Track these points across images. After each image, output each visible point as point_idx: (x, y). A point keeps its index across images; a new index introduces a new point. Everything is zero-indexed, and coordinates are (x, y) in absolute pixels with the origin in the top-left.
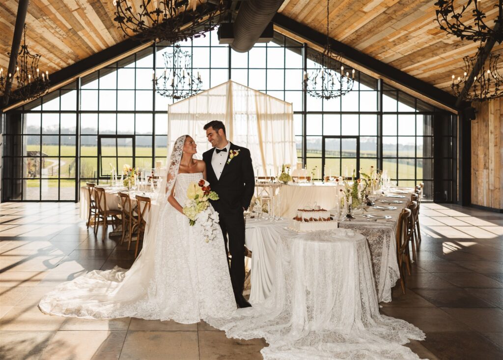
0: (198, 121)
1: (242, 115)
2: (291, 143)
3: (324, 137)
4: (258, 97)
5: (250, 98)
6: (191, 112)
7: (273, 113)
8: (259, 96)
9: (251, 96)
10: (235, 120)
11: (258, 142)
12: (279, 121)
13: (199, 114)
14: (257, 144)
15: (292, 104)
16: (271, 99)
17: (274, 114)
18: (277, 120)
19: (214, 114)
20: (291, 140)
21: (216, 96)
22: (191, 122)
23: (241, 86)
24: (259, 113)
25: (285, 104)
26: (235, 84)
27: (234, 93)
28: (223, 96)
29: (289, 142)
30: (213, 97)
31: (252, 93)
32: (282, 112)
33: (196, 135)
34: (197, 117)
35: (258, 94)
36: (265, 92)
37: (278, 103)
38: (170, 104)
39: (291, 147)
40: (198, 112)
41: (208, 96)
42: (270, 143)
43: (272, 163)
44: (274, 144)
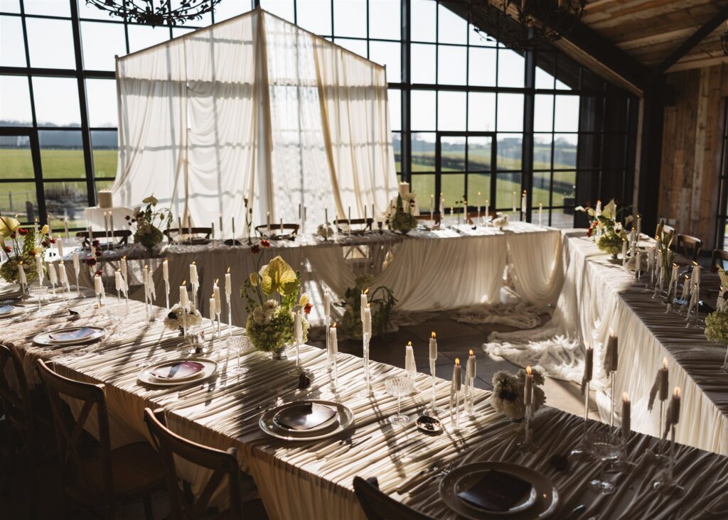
0: (193, 99)
1: (288, 87)
2: (384, 147)
3: (440, 134)
4: (319, 50)
5: (302, 50)
6: (175, 77)
7: (350, 84)
8: (322, 47)
9: (305, 46)
10: (274, 96)
11: (322, 144)
12: (360, 102)
13: (193, 81)
14: (322, 149)
15: (384, 67)
16: (346, 56)
17: (353, 87)
18: (358, 100)
19: (226, 83)
20: (384, 140)
21: (228, 41)
22: (176, 100)
23: (282, 22)
24: (323, 83)
25: (372, 68)
26: (270, 17)
27: (269, 38)
28: (246, 43)
29: (382, 144)
30: (222, 44)
31: (306, 40)
32: (368, 84)
33: (188, 130)
34: (187, 88)
35: (318, 42)
36: (330, 40)
37: (359, 63)
38: (120, 56)
39: (385, 153)
40: (190, 78)
41: (212, 41)
42: (346, 145)
43: (352, 187)
44: (354, 147)
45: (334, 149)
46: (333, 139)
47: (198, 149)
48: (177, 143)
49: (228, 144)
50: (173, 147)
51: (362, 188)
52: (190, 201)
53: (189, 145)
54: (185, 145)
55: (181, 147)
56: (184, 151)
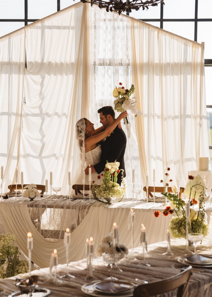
0: (27, 76)
2: (198, 119)
4: (136, 31)
8: (141, 28)
12: (176, 77)
15: (203, 45)
17: (168, 64)
18: (173, 74)
20: (198, 113)
21: (59, 28)
24: (138, 62)
29: (195, 118)
31: (124, 23)
35: (136, 24)
39: (198, 127)
44: (165, 119)
47: (29, 117)
49: (56, 114)
50: (9, 114)
52: (22, 159)
53: (23, 113)
54: (20, 113)
55: (17, 115)
56: (20, 118)
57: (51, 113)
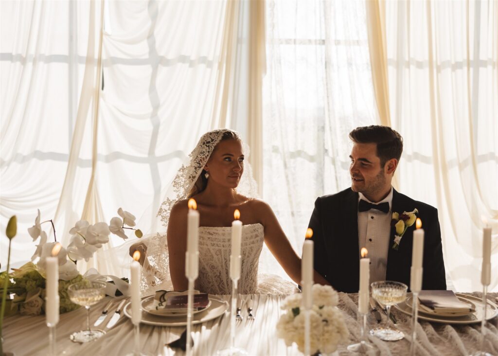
42: (419, 65)
43: (428, 152)
44: (439, 70)
45: (391, 72)
46: (391, 52)
47: (121, 66)
48: (83, 51)
49: (183, 59)
50: (70, 59)
51: (451, 154)
53: (104, 57)
54: (96, 57)
55: (89, 60)
56: (96, 68)
57: (170, 56)
